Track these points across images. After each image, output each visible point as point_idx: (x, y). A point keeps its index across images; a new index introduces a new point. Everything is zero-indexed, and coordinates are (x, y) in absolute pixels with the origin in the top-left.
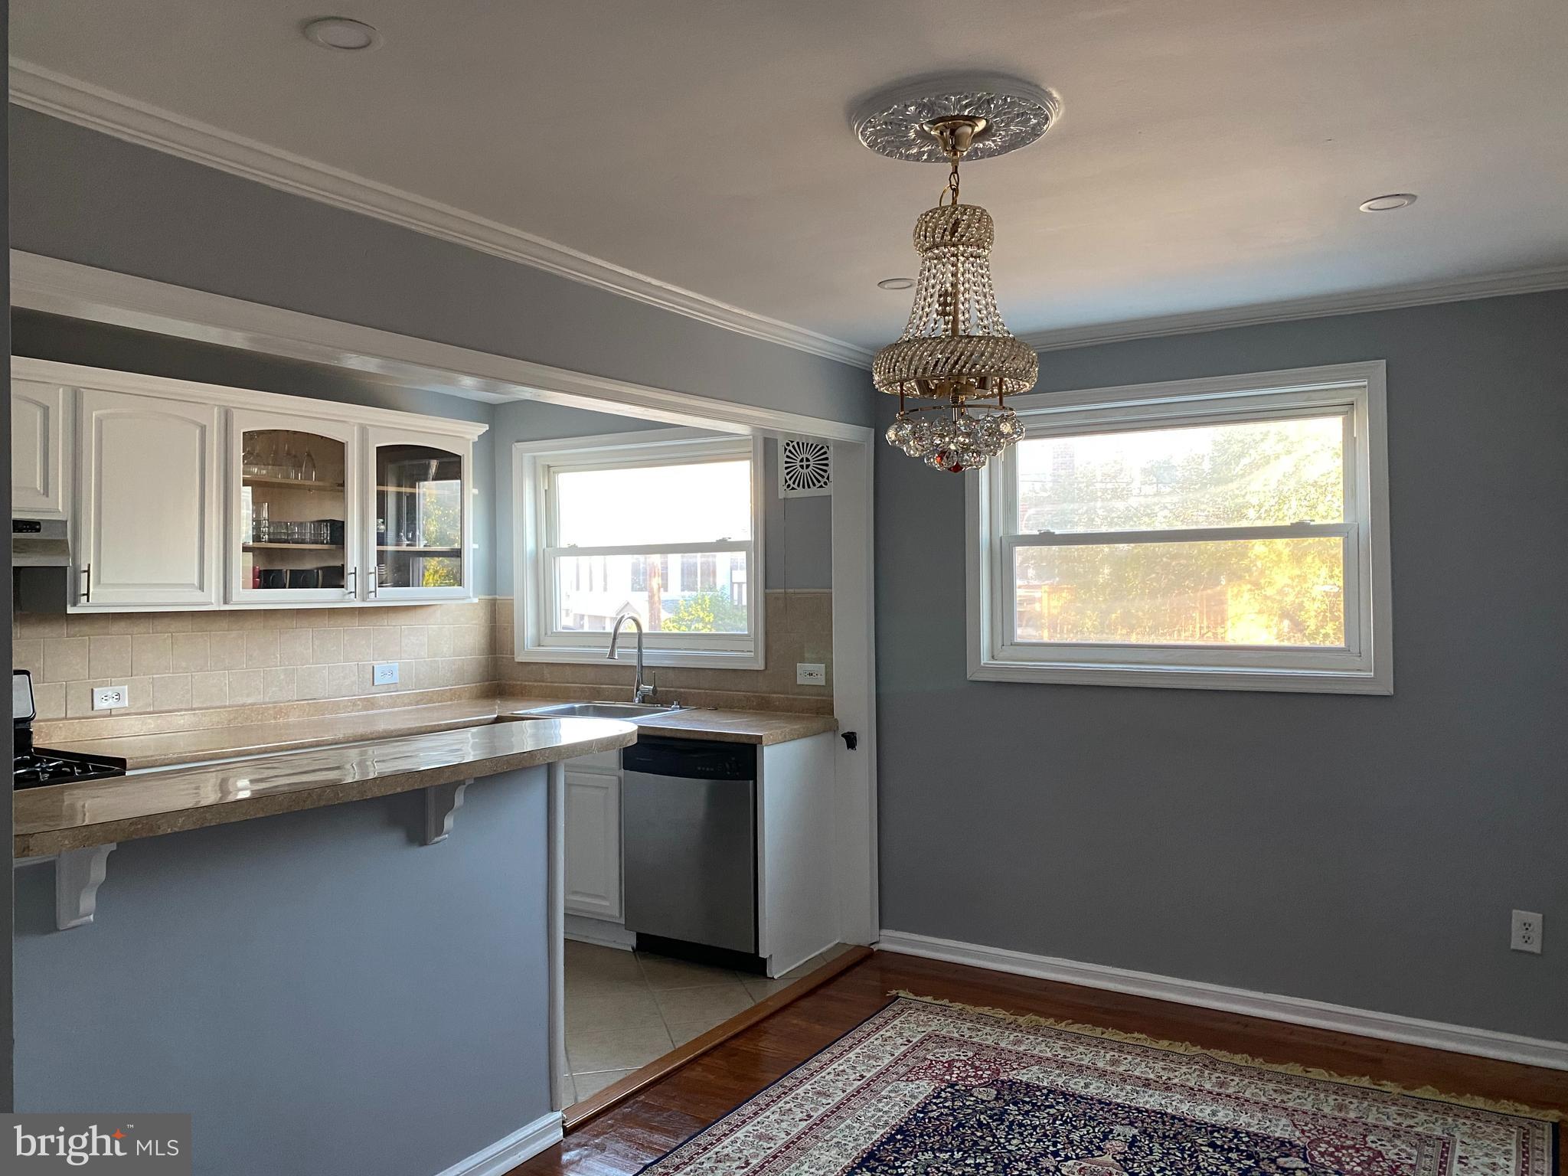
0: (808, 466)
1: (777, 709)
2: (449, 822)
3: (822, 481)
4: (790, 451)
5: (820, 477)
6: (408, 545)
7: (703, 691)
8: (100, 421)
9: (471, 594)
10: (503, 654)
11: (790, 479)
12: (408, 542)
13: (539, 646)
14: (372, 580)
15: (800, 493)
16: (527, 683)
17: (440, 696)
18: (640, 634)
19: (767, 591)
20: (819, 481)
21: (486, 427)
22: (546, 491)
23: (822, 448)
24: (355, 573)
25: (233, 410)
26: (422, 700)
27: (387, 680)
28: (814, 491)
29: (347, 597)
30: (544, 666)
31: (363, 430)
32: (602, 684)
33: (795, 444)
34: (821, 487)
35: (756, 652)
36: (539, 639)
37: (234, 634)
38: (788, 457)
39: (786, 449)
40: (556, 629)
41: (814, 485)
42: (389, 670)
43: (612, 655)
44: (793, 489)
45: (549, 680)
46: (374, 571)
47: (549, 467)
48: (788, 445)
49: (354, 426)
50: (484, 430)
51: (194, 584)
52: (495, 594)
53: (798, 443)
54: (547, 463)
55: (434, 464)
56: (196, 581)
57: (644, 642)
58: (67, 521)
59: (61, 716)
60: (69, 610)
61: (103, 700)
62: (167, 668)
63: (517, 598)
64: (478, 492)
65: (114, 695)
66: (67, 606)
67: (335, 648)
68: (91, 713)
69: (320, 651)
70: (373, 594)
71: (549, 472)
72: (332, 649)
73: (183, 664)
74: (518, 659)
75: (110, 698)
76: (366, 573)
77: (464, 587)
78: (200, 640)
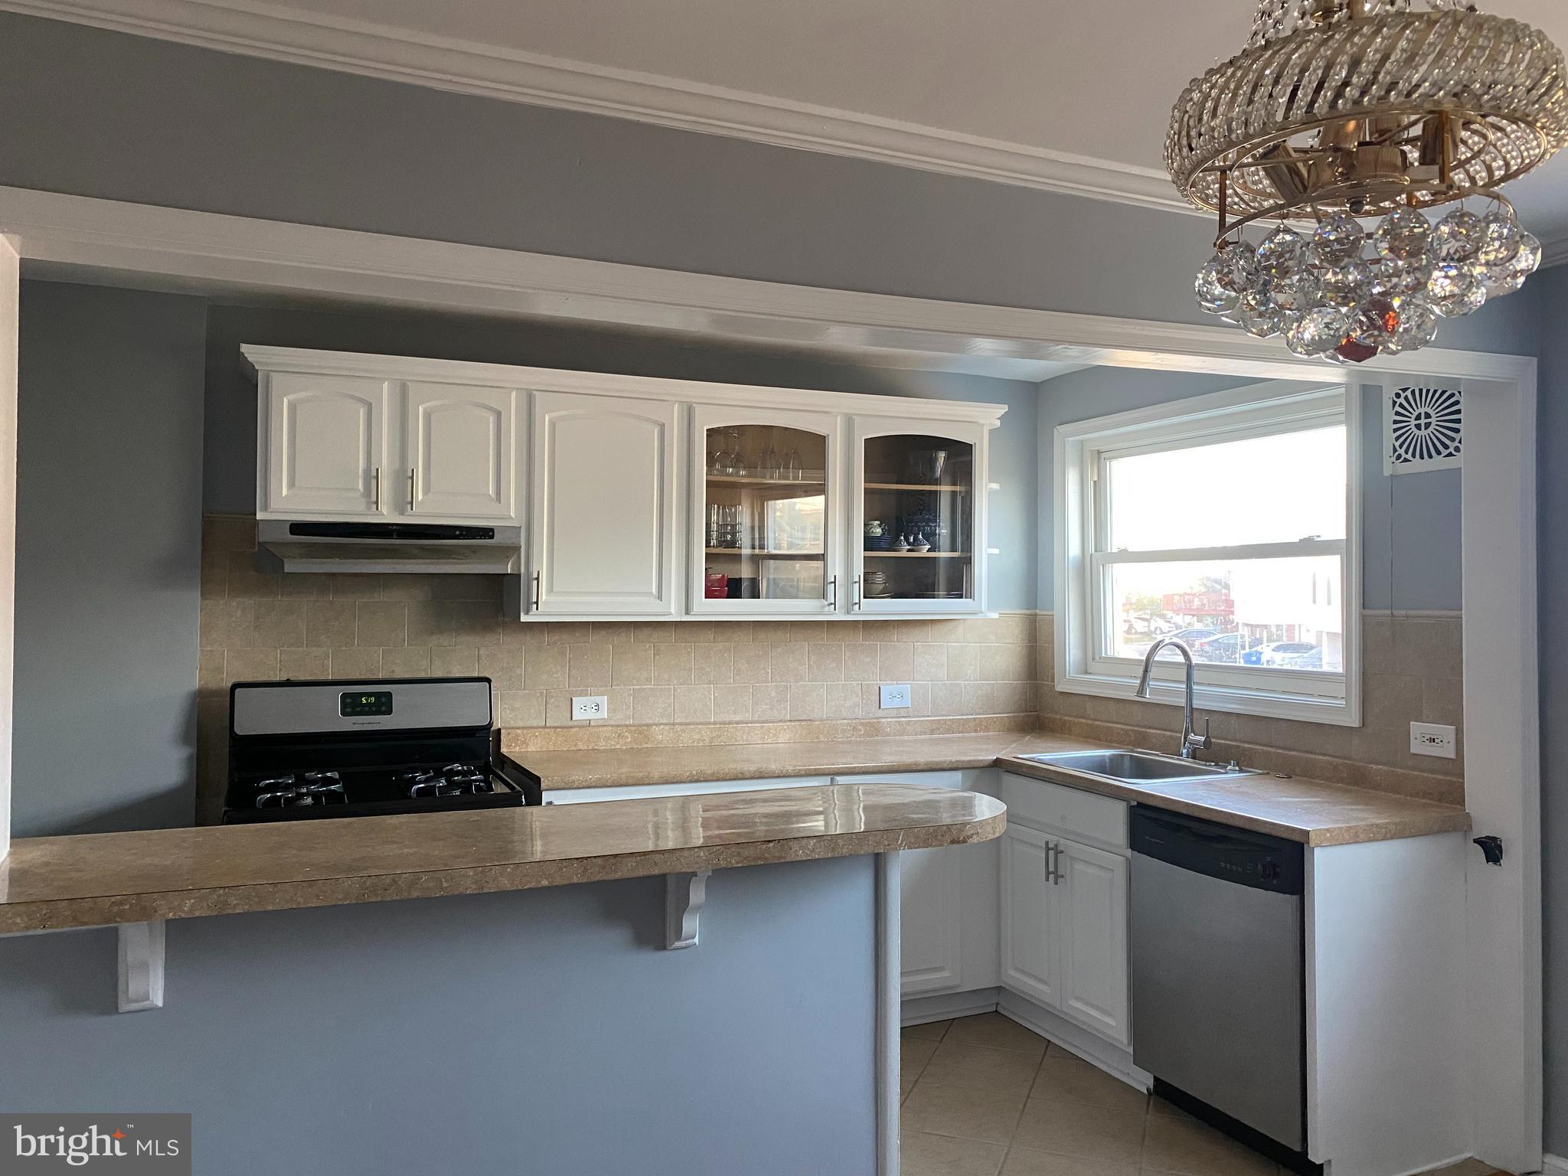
0: (1427, 425)
1: (1377, 787)
2: (692, 924)
3: (1452, 445)
4: (1401, 405)
5: (1446, 442)
6: (909, 550)
7: (1273, 750)
8: (553, 425)
9: (984, 607)
10: (1043, 680)
11: (1401, 446)
12: (908, 547)
13: (1086, 673)
14: (858, 590)
15: (1417, 465)
16: (1067, 718)
17: (962, 726)
18: (1190, 667)
19: (1367, 612)
20: (1446, 447)
21: (1003, 409)
22: (1095, 482)
23: (1453, 395)
24: (835, 582)
25: (694, 405)
26: (937, 729)
27: (897, 703)
28: (1438, 463)
29: (827, 609)
30: (1087, 699)
31: (849, 420)
32: (1149, 728)
33: (1408, 393)
34: (1450, 454)
35: (1347, 698)
36: (1086, 665)
37: (720, 646)
38: (1398, 413)
39: (1394, 403)
40: (1106, 653)
41: (1439, 453)
42: (897, 694)
43: (1141, 691)
44: (1406, 460)
45: (1092, 716)
46: (857, 580)
47: (1099, 452)
48: (1398, 396)
49: (837, 416)
50: (1003, 412)
51: (652, 593)
52: (1036, 608)
53: (1413, 392)
54: (1097, 449)
55: (942, 455)
56: (654, 590)
57: (1196, 675)
58: (520, 527)
59: (540, 725)
60: (524, 618)
61: (582, 710)
62: (649, 680)
63: (1057, 613)
64: (1001, 487)
65: (593, 706)
66: (522, 614)
67: (834, 665)
68: (570, 723)
69: (817, 668)
70: (858, 605)
71: (1100, 457)
72: (831, 666)
73: (666, 676)
74: (1059, 688)
75: (589, 708)
76: (850, 583)
77: (974, 600)
78: (684, 651)
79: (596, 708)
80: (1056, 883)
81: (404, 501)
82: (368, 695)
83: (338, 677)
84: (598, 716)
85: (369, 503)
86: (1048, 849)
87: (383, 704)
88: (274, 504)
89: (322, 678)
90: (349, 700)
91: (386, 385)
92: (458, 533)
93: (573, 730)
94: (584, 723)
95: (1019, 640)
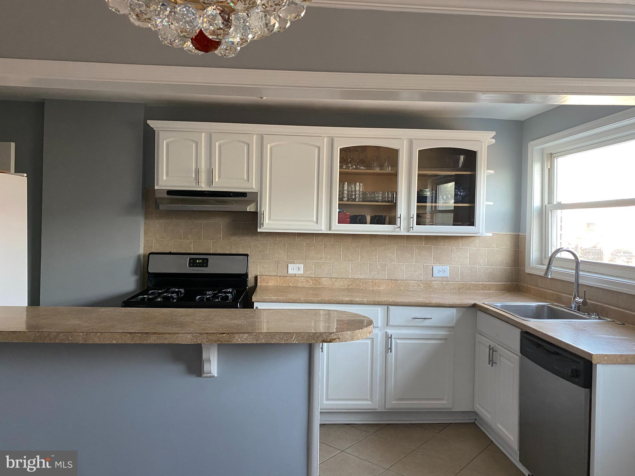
2: (209, 367)
6: (443, 203)
8: (271, 148)
9: (481, 231)
10: (522, 267)
12: (443, 201)
13: (542, 264)
14: (413, 221)
16: (529, 286)
17: (475, 287)
18: (577, 262)
21: (493, 133)
22: (549, 169)
24: (401, 217)
25: (334, 138)
26: (463, 288)
27: (441, 275)
31: (411, 142)
36: (542, 260)
37: (354, 245)
42: (442, 270)
45: (539, 286)
46: (413, 216)
47: (551, 154)
49: (404, 140)
51: (313, 221)
52: (518, 231)
54: (550, 152)
55: (462, 157)
56: (315, 220)
57: (581, 267)
58: (258, 192)
59: (275, 275)
60: (259, 230)
61: (292, 270)
62: (321, 258)
63: (527, 234)
64: (495, 172)
65: (297, 268)
66: (258, 228)
67: (410, 256)
68: (287, 275)
69: (401, 257)
70: (412, 228)
71: (552, 156)
72: (408, 256)
73: (329, 257)
74: (527, 271)
75: (295, 269)
76: (409, 217)
77: (475, 227)
78: (337, 247)
79: (298, 269)
80: (492, 366)
81: (210, 181)
82: (199, 259)
83: (195, 252)
84: (299, 272)
85: (196, 182)
86: (490, 349)
87: (205, 263)
88: (160, 183)
89: (189, 252)
90: (192, 261)
91: (203, 134)
92: (232, 194)
93: (287, 278)
94: (293, 275)
95: (509, 247)
